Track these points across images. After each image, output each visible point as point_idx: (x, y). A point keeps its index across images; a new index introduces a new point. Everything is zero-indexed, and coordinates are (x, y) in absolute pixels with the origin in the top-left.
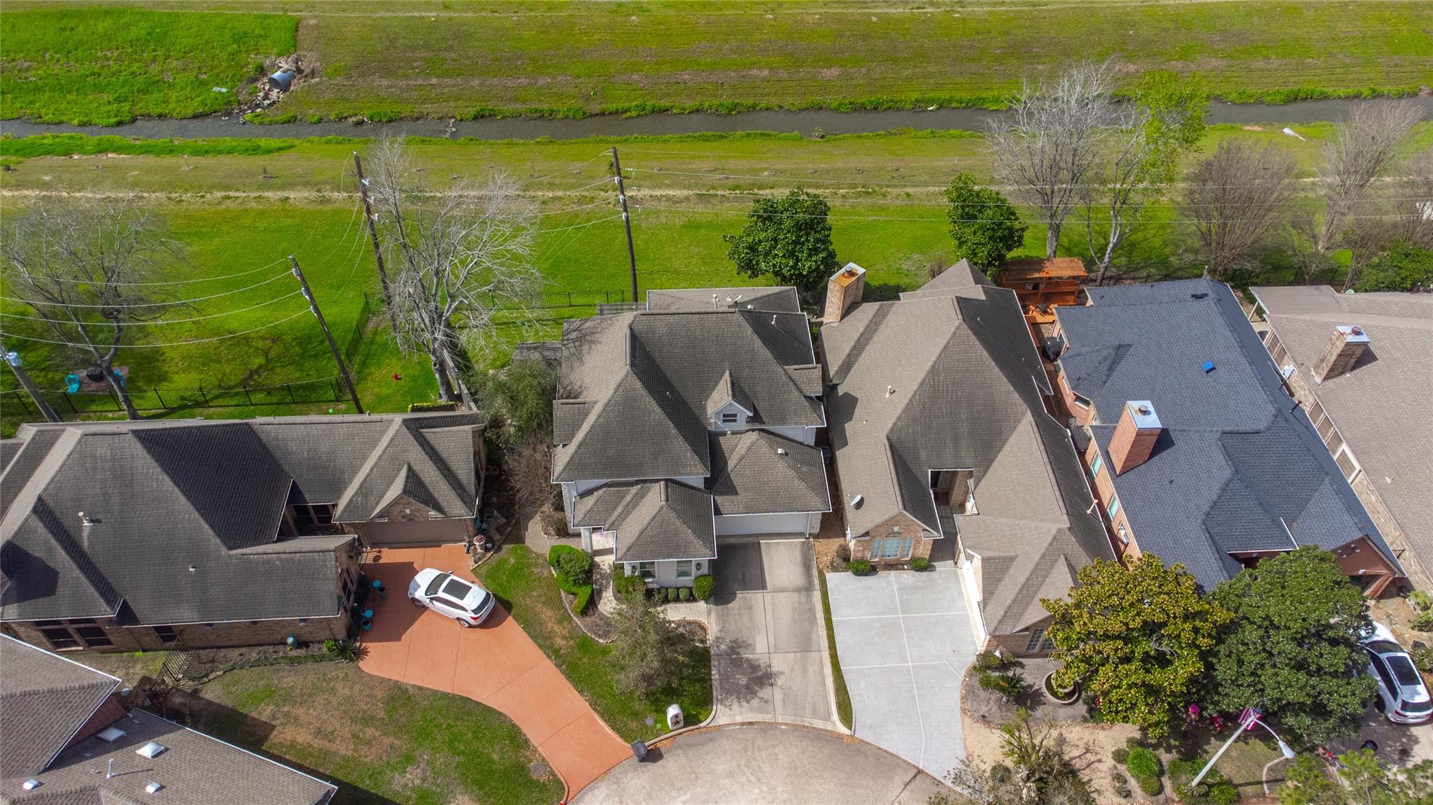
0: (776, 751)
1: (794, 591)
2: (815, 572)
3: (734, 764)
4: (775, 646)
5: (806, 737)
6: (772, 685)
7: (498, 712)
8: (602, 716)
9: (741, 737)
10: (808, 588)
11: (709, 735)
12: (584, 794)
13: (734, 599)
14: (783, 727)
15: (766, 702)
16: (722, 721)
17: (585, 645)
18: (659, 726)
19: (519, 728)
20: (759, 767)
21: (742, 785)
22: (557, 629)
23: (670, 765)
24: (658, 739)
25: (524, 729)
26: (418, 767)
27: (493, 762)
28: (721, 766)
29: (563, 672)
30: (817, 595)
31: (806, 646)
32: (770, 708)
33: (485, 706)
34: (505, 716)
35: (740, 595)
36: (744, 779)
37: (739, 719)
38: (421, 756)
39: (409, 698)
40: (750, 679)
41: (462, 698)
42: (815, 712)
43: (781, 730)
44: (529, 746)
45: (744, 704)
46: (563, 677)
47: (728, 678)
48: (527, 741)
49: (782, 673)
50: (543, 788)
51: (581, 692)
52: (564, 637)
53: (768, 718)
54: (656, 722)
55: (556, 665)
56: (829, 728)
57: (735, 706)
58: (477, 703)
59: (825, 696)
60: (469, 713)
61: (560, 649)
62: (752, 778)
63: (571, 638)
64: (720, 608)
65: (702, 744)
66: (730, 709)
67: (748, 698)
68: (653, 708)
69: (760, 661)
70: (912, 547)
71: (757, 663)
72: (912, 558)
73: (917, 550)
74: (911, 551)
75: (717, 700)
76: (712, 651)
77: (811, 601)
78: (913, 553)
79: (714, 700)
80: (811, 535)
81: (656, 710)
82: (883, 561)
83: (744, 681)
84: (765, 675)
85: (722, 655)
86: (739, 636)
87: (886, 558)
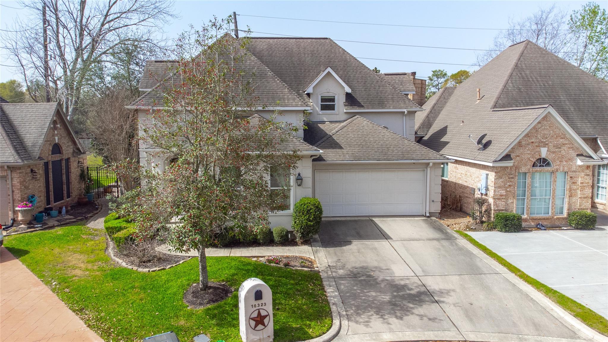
1: (429, 240)
2: (450, 231)
4: (423, 270)
6: (436, 302)
10: (449, 238)
13: (349, 244)
15: (434, 319)
17: (116, 275)
22: (80, 265)
31: (472, 270)
32: (445, 324)
35: (355, 242)
37: (388, 337)
40: (395, 297)
42: (538, 328)
45: (393, 320)
52: (86, 270)
53: (448, 335)
54: (215, 339)
55: (54, 289)
57: (377, 322)
63: (100, 271)
64: (331, 249)
66: (367, 326)
67: (398, 314)
68: (214, 322)
69: (407, 282)
70: (567, 193)
71: (402, 283)
72: (569, 215)
73: (574, 199)
74: (566, 200)
75: (340, 316)
76: (323, 275)
77: (456, 244)
78: (570, 204)
79: (334, 314)
80: (431, 214)
81: (218, 325)
82: (533, 219)
83: (387, 298)
84: (420, 294)
85: (341, 278)
86: (365, 265)
87: (535, 216)
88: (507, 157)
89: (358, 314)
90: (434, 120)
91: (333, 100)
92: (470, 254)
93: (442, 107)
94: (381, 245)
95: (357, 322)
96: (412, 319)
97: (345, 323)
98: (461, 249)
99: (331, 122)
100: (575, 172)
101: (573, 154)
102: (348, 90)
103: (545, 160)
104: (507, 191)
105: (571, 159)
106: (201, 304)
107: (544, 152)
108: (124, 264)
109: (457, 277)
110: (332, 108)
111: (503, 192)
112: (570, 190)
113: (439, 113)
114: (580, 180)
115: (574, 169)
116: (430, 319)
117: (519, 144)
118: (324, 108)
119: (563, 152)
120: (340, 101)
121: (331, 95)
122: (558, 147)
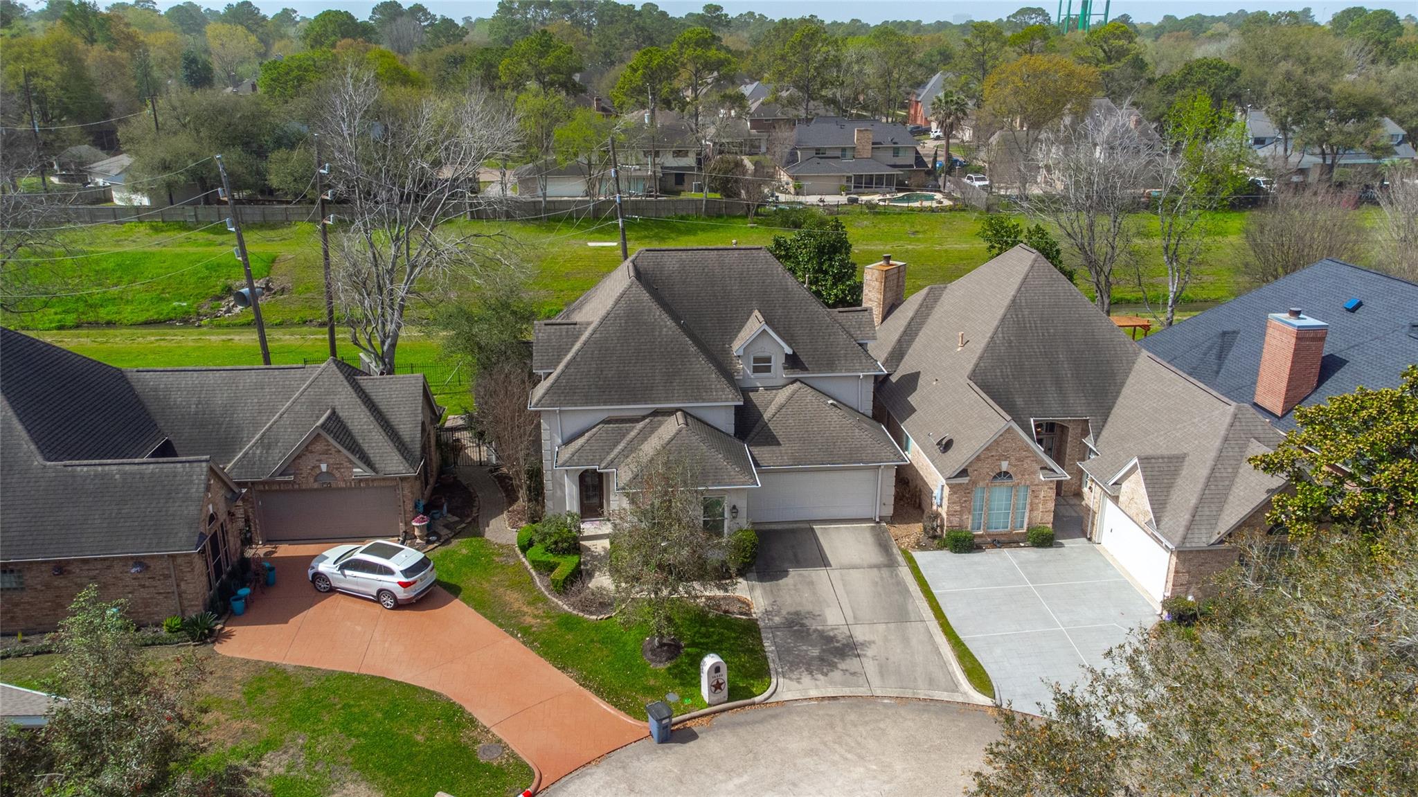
0: (882, 725)
1: (871, 567)
2: (895, 550)
3: (817, 740)
4: (855, 618)
5: (924, 710)
6: (859, 656)
7: (428, 691)
8: (598, 692)
9: (821, 712)
10: (891, 564)
11: (770, 712)
12: (567, 782)
13: (786, 576)
14: (886, 701)
15: (854, 674)
16: (788, 696)
17: (568, 623)
18: (688, 702)
19: (461, 707)
20: (859, 744)
21: (834, 763)
22: (525, 609)
23: (710, 745)
24: (688, 716)
25: (469, 709)
26: (285, 752)
27: (417, 744)
28: (795, 744)
29: (533, 648)
30: (905, 572)
31: (901, 616)
32: (861, 680)
33: (409, 685)
34: (440, 695)
35: (792, 572)
36: (837, 758)
37: (813, 693)
38: (293, 740)
39: (287, 678)
40: (823, 651)
41: (373, 677)
42: (932, 682)
43: (885, 705)
44: (476, 727)
45: (820, 677)
46: (533, 655)
47: (789, 651)
48: (473, 721)
49: (874, 642)
50: (497, 773)
51: (563, 669)
52: (536, 617)
53: (862, 691)
54: (682, 697)
55: (524, 643)
56: (961, 699)
57: (806, 679)
58: (397, 683)
59: (944, 665)
60: (382, 693)
61: (532, 626)
62: (849, 756)
63: (548, 617)
64: (767, 584)
65: (762, 721)
66: (799, 682)
67: (825, 670)
68: (677, 681)
69: (836, 632)
70: (1028, 506)
71: (831, 634)
72: (1028, 528)
73: (1035, 513)
74: (1027, 514)
75: (777, 673)
76: (761, 624)
77: (897, 575)
78: (1030, 518)
79: (772, 672)
80: (882, 519)
81: (682, 684)
82: (989, 535)
83: (815, 652)
84: (846, 646)
85: (777, 628)
86: (799, 608)
87: (992, 531)
88: (964, 473)
89: (792, 671)
90: (908, 348)
91: (768, 360)
92: (905, 591)
93: (922, 324)
94: (819, 574)
95: (790, 679)
96: (836, 675)
97: (781, 680)
98: (900, 584)
99: (767, 389)
100: (1037, 485)
101: (1037, 467)
102: (789, 351)
103: (1006, 473)
104: (962, 507)
105: (1034, 473)
106: (660, 662)
107: (1005, 466)
108: (566, 607)
109: (884, 626)
110: (768, 369)
111: (958, 508)
112: (1031, 504)
113: (917, 335)
114: (1042, 494)
115: (1037, 482)
116: (851, 674)
117: (978, 458)
118: (756, 370)
119: (1026, 466)
120: (778, 362)
121: (766, 354)
122: (1020, 460)
